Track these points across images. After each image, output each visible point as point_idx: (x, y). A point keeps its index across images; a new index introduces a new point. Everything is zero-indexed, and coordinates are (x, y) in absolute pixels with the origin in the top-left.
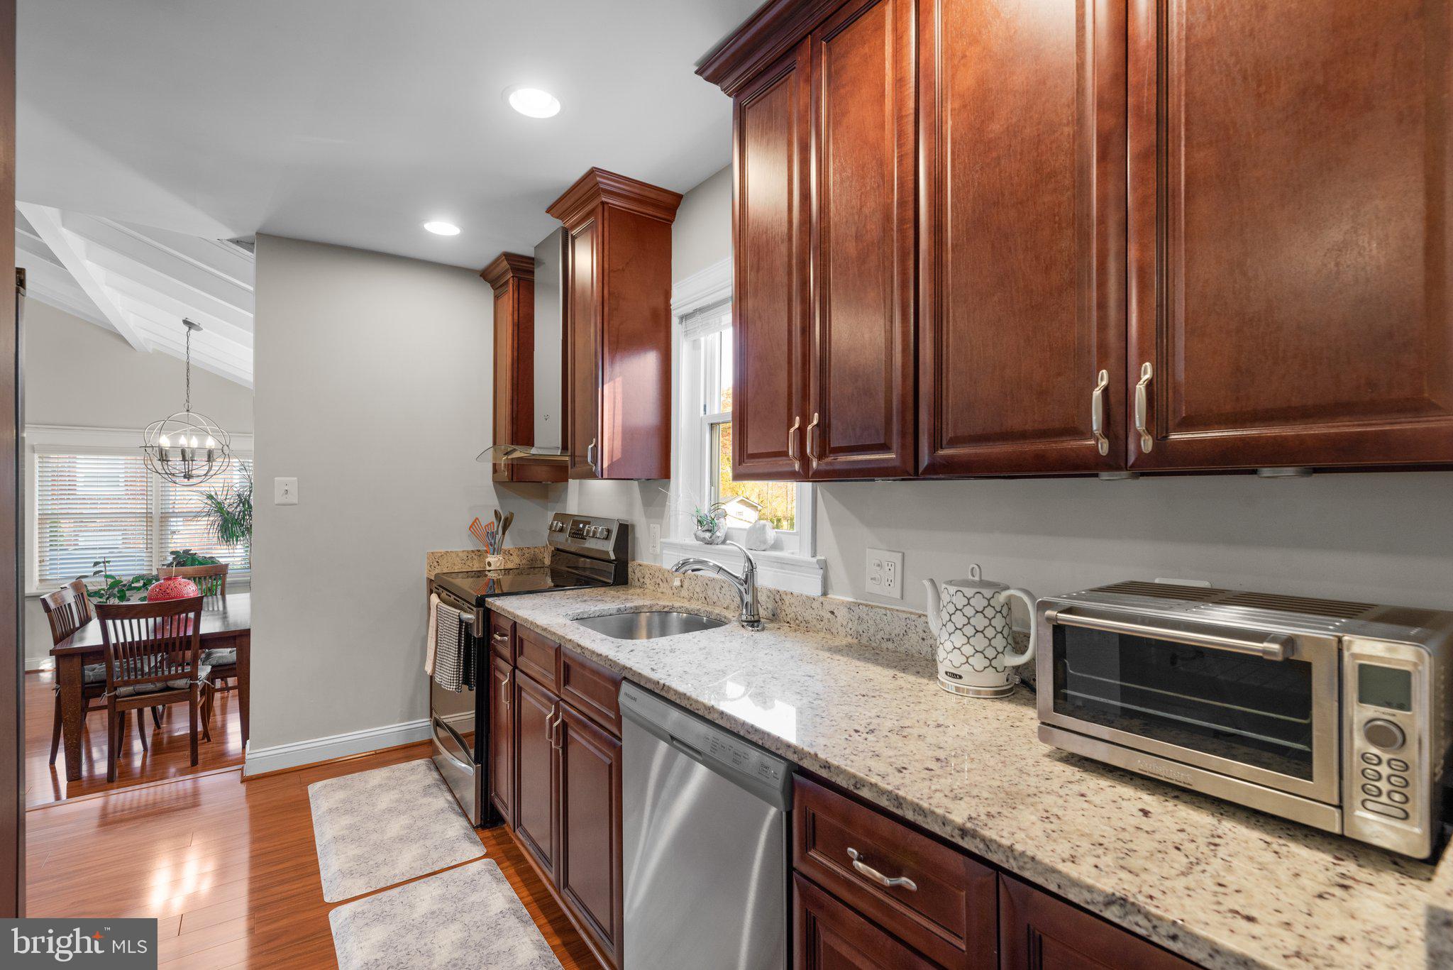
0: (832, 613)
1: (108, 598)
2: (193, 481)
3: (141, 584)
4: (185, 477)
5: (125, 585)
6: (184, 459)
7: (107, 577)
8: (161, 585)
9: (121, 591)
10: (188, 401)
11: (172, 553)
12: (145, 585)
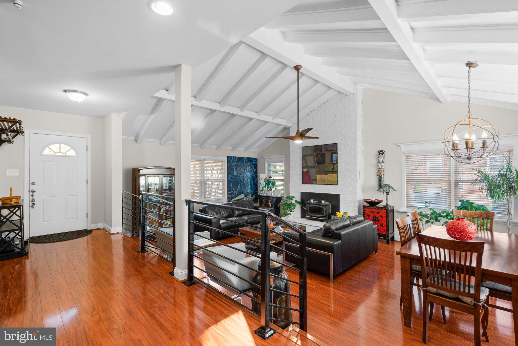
1: (430, 219)
2: (471, 161)
3: (445, 214)
4: (468, 158)
5: (438, 214)
6: (467, 147)
7: (430, 209)
8: (454, 222)
9: (436, 217)
10: (469, 112)
11: (460, 201)
12: (447, 216)
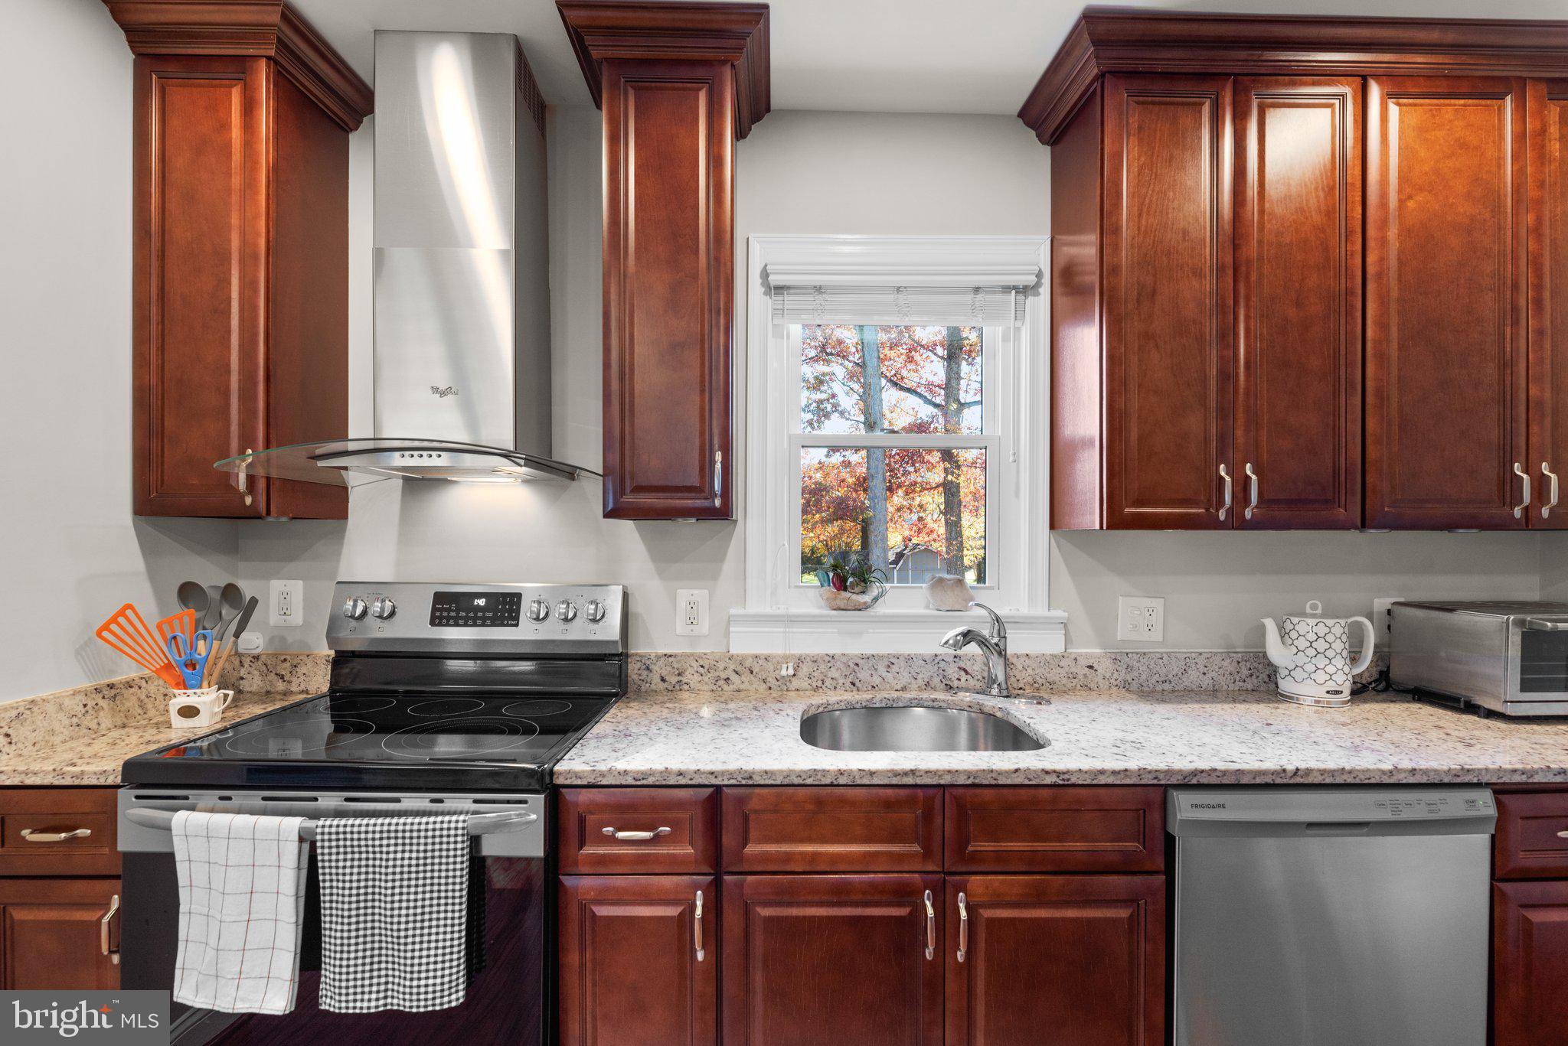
0: (1091, 667)
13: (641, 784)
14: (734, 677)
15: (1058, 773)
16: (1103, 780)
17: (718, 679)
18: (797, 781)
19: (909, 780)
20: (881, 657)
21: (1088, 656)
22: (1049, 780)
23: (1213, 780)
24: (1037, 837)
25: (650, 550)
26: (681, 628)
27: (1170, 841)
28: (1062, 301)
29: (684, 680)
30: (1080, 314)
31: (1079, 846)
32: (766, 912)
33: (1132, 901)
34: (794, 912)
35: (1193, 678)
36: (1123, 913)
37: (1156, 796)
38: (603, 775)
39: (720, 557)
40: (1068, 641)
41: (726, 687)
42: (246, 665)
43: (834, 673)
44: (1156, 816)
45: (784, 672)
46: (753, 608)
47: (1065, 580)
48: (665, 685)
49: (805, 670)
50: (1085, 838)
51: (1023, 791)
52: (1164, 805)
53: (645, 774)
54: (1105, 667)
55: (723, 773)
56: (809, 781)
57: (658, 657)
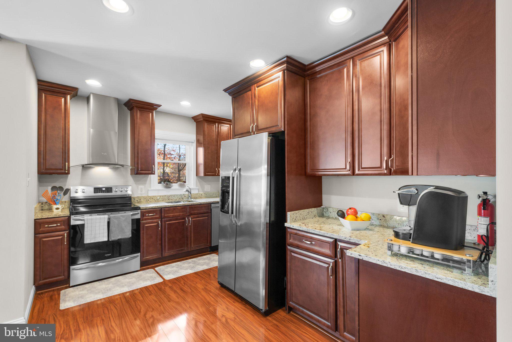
13: (152, 208)
14: (149, 200)
15: (200, 203)
16: (205, 203)
17: (147, 200)
18: (172, 206)
19: (185, 205)
20: (173, 195)
21: (201, 193)
22: (199, 204)
23: (215, 202)
24: (198, 210)
25: (134, 180)
26: (139, 192)
27: (211, 209)
28: (198, 144)
29: (141, 200)
30: (200, 146)
31: (202, 211)
32: (167, 223)
33: (207, 216)
34: (171, 222)
35: (214, 195)
36: (207, 218)
37: (210, 205)
38: (147, 207)
39: (146, 181)
40: (199, 191)
41: (148, 201)
42: (44, 204)
43: (166, 198)
44: (210, 207)
45: (158, 198)
46: (152, 188)
47: (198, 183)
48: (138, 202)
49: (161, 197)
50: (203, 210)
51: (197, 205)
52: (211, 206)
53: (153, 207)
54: (203, 195)
55: (163, 206)
56: (173, 206)
57: (136, 197)
